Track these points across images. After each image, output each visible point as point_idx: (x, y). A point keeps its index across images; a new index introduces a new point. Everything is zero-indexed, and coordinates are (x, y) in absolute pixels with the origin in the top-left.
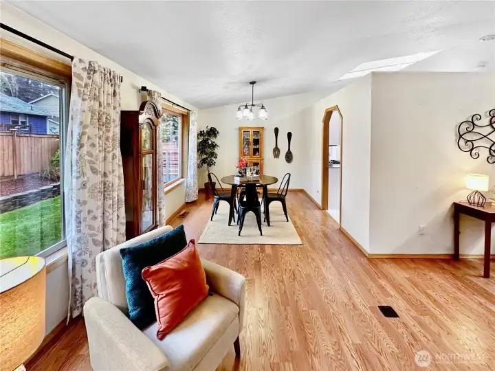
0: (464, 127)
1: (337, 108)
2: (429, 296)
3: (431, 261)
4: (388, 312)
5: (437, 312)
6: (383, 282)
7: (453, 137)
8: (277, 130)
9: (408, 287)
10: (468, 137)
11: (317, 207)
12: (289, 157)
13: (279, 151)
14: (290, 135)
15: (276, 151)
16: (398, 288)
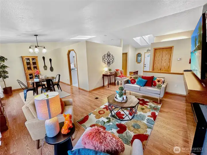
0: (103, 57)
1: (73, 50)
2: (102, 93)
3: (100, 88)
4: (97, 98)
5: (104, 95)
6: (94, 94)
7: (102, 59)
8: (44, 58)
9: (98, 93)
10: (104, 59)
11: (68, 85)
12: (52, 69)
13: (46, 67)
14: (50, 60)
15: (45, 67)
16: (97, 94)
